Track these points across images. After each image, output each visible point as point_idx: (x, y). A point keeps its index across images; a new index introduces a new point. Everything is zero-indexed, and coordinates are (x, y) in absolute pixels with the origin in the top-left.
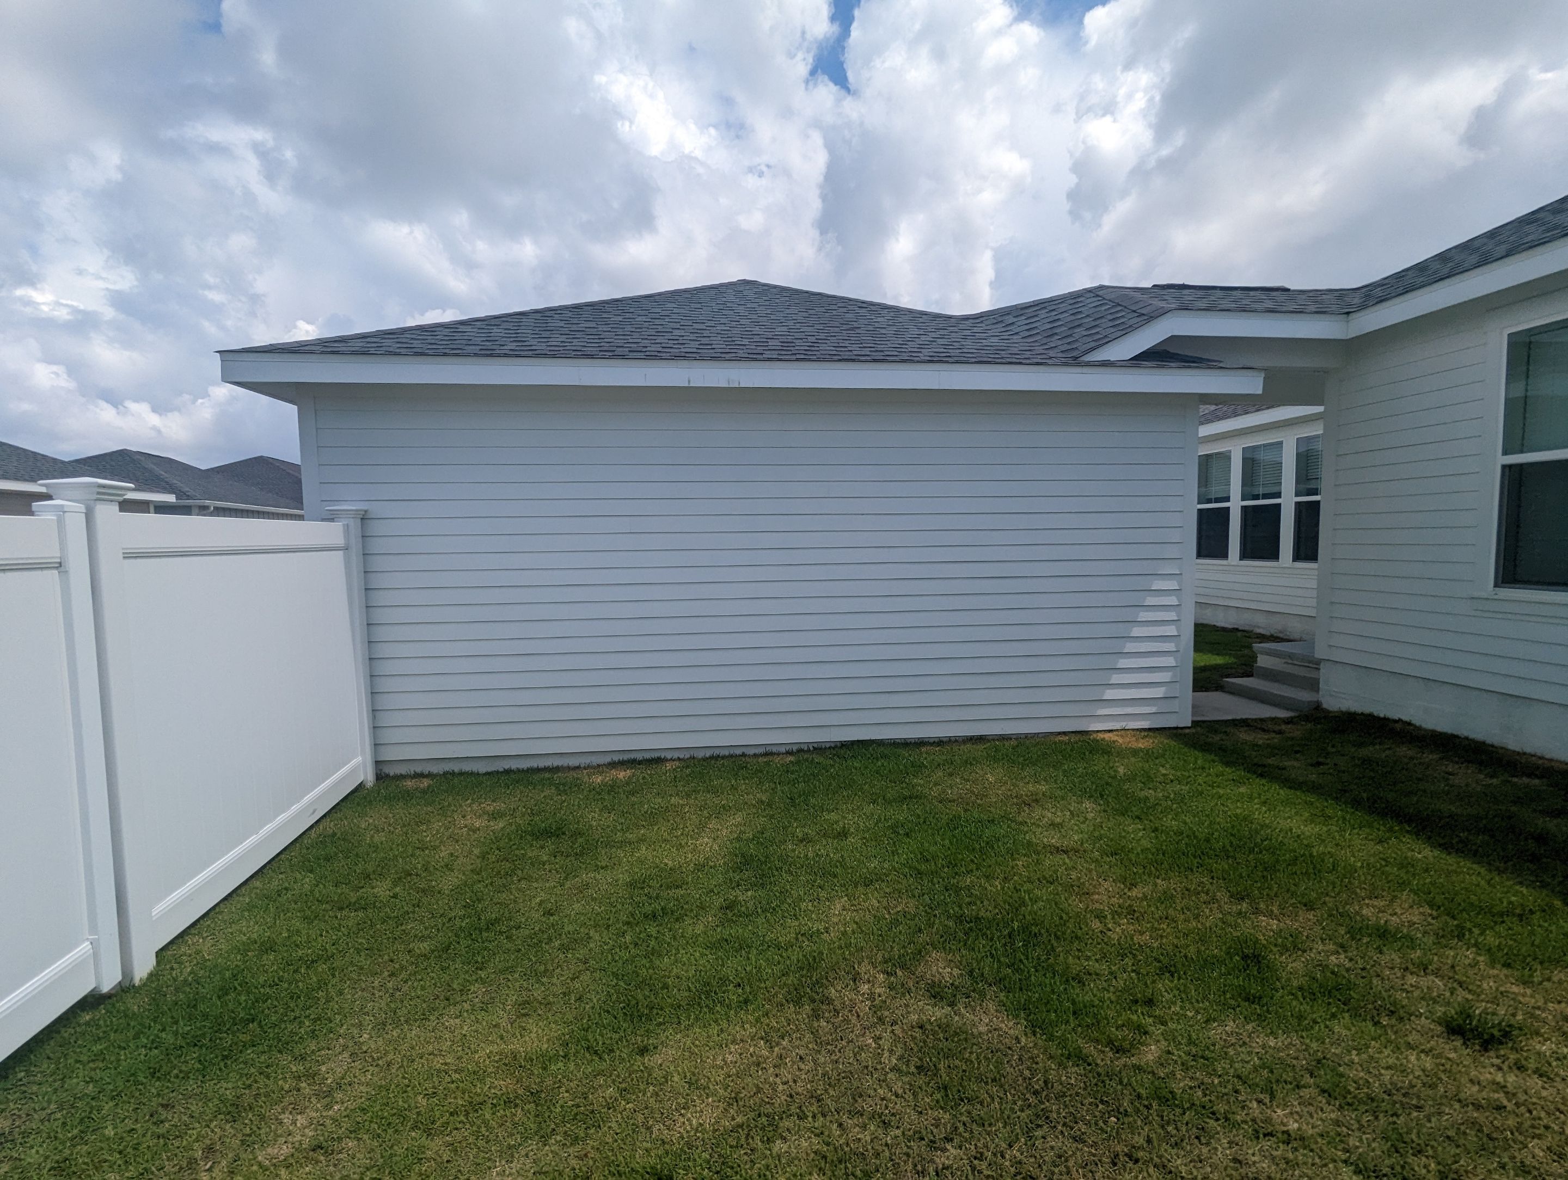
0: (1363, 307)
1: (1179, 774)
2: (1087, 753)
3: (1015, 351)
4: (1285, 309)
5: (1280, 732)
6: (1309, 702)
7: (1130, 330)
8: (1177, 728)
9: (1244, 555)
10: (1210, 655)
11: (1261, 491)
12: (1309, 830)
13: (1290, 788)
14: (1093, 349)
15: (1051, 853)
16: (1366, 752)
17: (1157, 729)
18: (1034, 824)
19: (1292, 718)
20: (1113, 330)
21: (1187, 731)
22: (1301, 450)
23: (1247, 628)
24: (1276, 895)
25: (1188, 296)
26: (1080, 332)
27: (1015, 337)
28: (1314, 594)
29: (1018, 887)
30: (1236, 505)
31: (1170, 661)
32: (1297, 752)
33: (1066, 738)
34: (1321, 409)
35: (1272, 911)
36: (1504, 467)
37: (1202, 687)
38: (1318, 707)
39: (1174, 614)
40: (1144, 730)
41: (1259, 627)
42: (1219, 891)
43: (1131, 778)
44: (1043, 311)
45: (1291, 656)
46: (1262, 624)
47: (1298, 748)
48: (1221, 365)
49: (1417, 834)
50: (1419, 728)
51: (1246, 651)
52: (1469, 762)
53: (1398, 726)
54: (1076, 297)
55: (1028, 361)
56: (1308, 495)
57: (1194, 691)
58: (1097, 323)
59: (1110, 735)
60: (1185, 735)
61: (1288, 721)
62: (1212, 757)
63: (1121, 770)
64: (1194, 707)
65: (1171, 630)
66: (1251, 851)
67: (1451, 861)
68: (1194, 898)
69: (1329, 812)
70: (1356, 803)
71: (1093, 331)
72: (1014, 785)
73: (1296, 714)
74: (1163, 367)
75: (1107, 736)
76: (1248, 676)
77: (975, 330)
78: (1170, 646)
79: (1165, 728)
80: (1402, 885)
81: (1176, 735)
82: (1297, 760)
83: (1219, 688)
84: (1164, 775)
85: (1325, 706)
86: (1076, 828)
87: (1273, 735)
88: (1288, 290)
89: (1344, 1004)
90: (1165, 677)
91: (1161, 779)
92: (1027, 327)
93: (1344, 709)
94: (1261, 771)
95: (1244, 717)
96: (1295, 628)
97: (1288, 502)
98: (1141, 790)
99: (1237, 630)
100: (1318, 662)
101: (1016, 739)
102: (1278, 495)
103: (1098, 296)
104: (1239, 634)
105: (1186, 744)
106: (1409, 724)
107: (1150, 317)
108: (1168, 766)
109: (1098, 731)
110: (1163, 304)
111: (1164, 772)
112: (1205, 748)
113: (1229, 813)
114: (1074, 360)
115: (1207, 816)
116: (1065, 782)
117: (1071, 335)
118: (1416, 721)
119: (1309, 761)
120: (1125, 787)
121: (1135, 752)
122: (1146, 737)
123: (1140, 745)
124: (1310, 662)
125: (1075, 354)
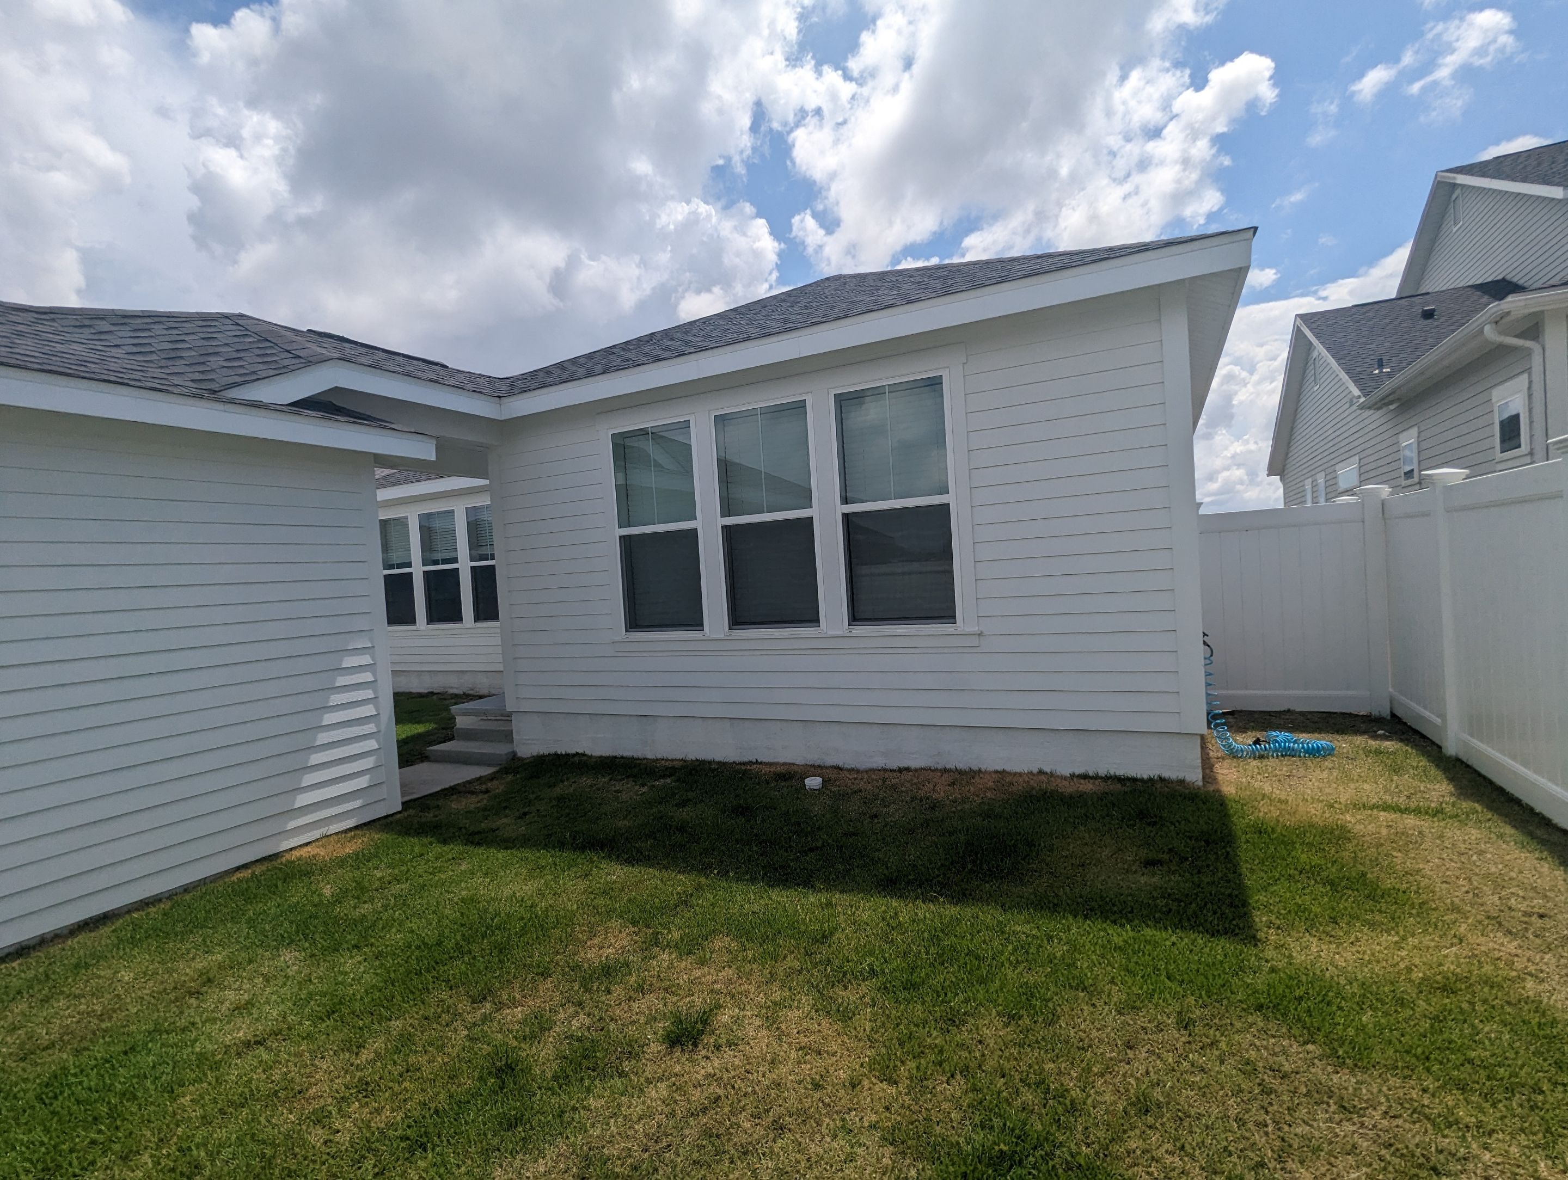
0: (511, 394)
1: (397, 871)
2: (280, 884)
3: (113, 366)
4: (446, 382)
5: (487, 791)
6: (506, 754)
7: (284, 371)
8: (387, 817)
9: (431, 620)
10: (410, 725)
11: (439, 556)
12: (529, 888)
13: (506, 848)
14: (239, 384)
15: (239, 1055)
16: (558, 791)
17: (365, 824)
18: (208, 1020)
19: (494, 773)
20: (261, 367)
21: (398, 816)
22: (471, 519)
23: (441, 690)
24: (515, 977)
25: (349, 350)
26: (215, 362)
27: (114, 350)
28: (499, 650)
29: (185, 1145)
30: (418, 571)
31: (372, 744)
32: (505, 808)
33: (247, 873)
34: (486, 482)
35: (514, 998)
36: (620, 537)
37: (407, 761)
38: (514, 756)
39: (370, 691)
40: (350, 829)
41: (452, 688)
42: (461, 1002)
43: (338, 900)
44: (162, 326)
45: (485, 713)
46: (455, 685)
47: (504, 805)
48: (393, 426)
49: (610, 857)
50: (591, 757)
51: (444, 714)
52: (628, 777)
53: (576, 759)
54: (206, 319)
55: (138, 384)
56: (481, 560)
57: (400, 768)
58: (239, 355)
59: (309, 848)
60: (398, 822)
61: (492, 778)
62: (429, 839)
63: (327, 891)
64: (402, 785)
65: (369, 710)
66: (484, 936)
67: (635, 872)
68: (435, 1026)
69: (542, 862)
70: (562, 845)
71: (235, 364)
72: (169, 971)
73: (497, 768)
74: (330, 419)
75: (304, 852)
76: (450, 740)
77: (40, 328)
78: (370, 728)
79: (373, 821)
80: (610, 912)
81: (386, 825)
82: (506, 816)
83: (424, 758)
84: (380, 879)
85: (519, 754)
86: (274, 997)
87: (481, 796)
88: (447, 367)
89: (594, 1070)
90: (369, 763)
91: (377, 884)
92: (136, 341)
93: (535, 754)
94: (477, 838)
95: (452, 784)
96: (483, 684)
97: (464, 566)
98: (355, 908)
99: (432, 693)
100: (510, 714)
101: (168, 898)
102: (455, 560)
103: (238, 324)
104: (435, 697)
105: (400, 833)
106: (584, 755)
107: (310, 362)
108: (383, 866)
109: (291, 849)
110: (323, 351)
111: (379, 875)
112: (420, 830)
113: (456, 899)
114: (213, 394)
115: (434, 912)
116: (252, 936)
117: (203, 363)
118: (588, 752)
119: (517, 813)
120: (336, 913)
121: (342, 862)
122: (353, 837)
123: (347, 850)
124: (502, 715)
125: (213, 386)
